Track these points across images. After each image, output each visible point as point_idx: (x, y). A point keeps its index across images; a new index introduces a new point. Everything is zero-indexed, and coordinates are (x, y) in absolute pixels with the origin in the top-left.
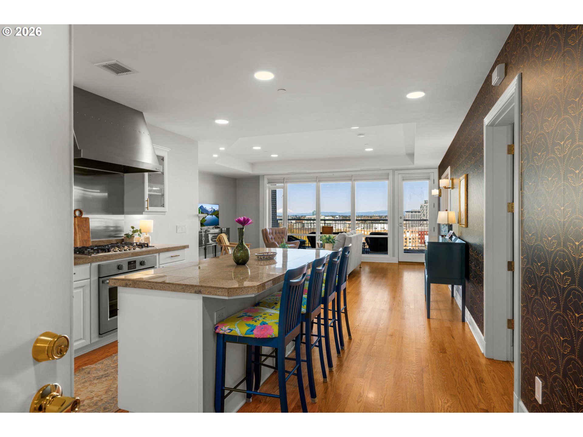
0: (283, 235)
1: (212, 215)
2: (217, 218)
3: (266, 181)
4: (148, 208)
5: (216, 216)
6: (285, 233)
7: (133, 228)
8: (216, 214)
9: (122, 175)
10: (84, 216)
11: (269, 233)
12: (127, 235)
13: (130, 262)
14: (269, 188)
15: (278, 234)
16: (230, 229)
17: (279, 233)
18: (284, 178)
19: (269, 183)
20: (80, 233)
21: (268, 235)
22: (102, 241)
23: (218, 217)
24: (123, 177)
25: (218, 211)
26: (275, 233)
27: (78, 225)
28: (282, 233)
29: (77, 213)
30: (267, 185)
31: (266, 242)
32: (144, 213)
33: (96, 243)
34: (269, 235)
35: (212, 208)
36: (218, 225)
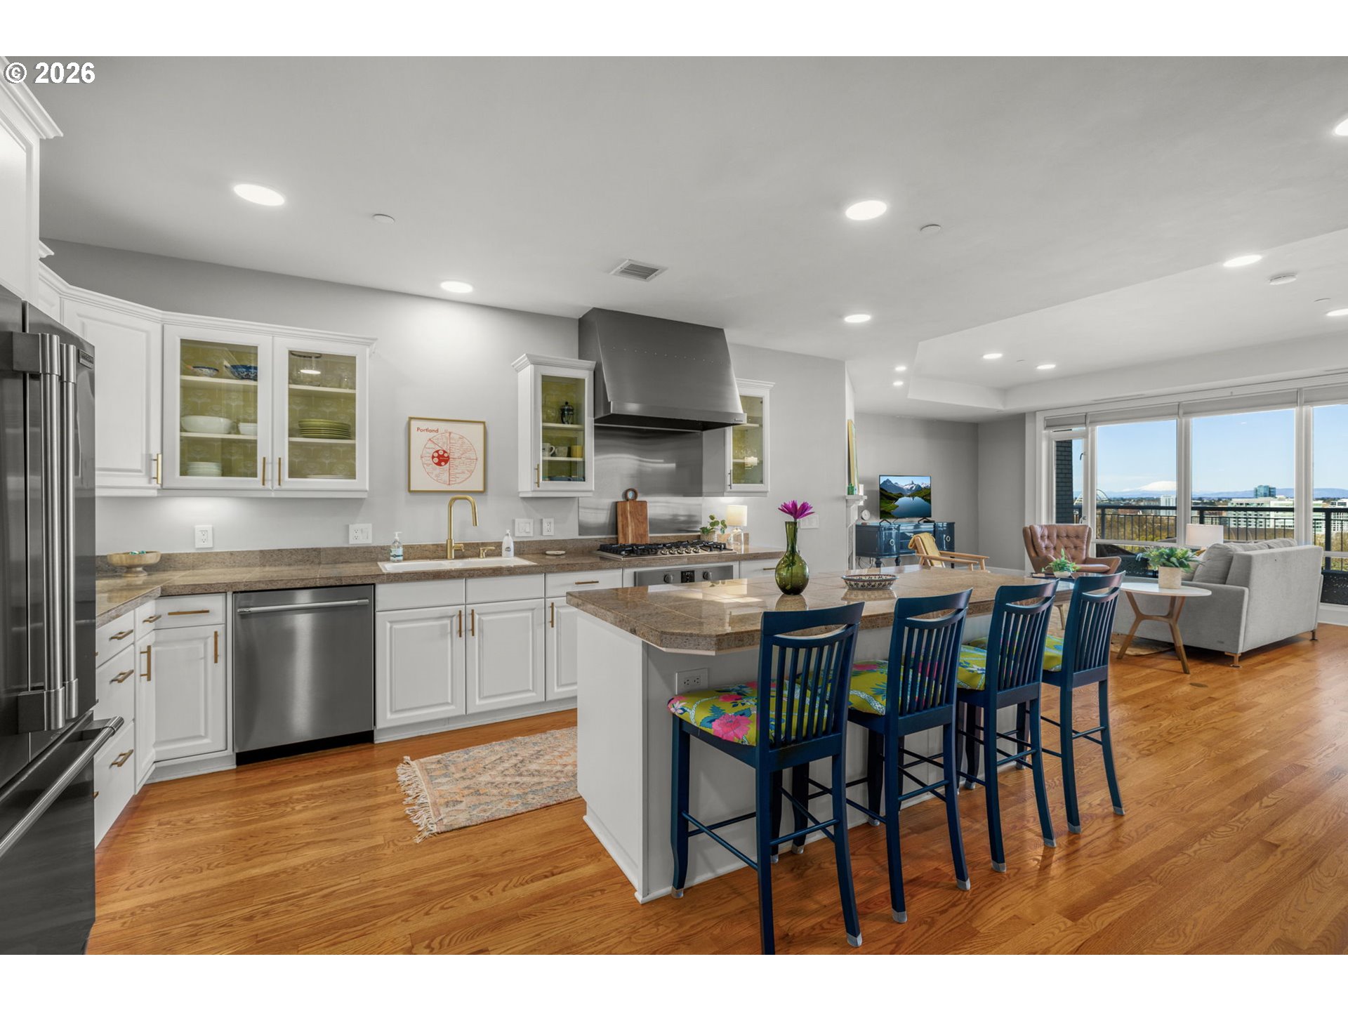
0: (1078, 542)
1: (913, 496)
2: (926, 503)
3: (1040, 423)
4: (730, 485)
5: (923, 498)
6: (1083, 537)
7: (712, 518)
8: (923, 494)
9: (699, 434)
10: (639, 499)
11: (1039, 536)
12: (704, 530)
13: (685, 572)
14: (1049, 440)
15: (1065, 539)
16: (955, 525)
17: (1068, 536)
18: (1086, 413)
19: (1048, 427)
20: (633, 524)
21: (1037, 539)
22: (667, 537)
23: (929, 501)
24: (701, 437)
25: (930, 489)
26: (1058, 536)
27: (630, 513)
28: (1077, 537)
29: (630, 495)
30: (1044, 432)
31: (1033, 554)
32: (725, 494)
33: (659, 539)
34: (1039, 540)
35: (913, 483)
36: (930, 516)
